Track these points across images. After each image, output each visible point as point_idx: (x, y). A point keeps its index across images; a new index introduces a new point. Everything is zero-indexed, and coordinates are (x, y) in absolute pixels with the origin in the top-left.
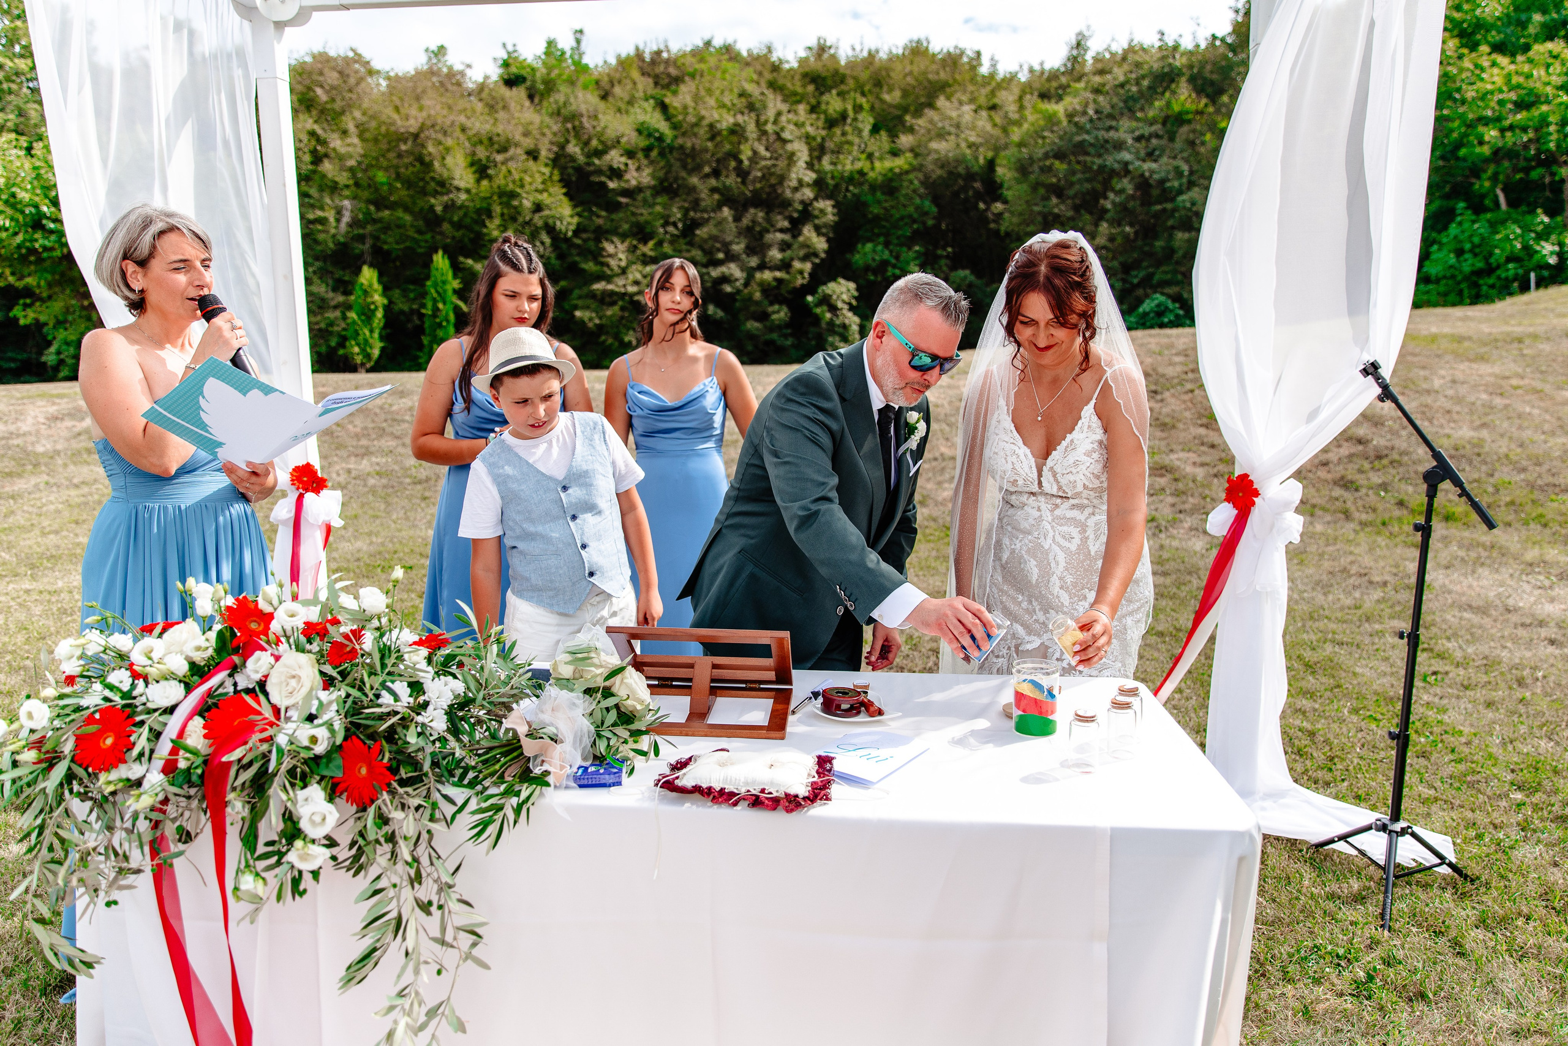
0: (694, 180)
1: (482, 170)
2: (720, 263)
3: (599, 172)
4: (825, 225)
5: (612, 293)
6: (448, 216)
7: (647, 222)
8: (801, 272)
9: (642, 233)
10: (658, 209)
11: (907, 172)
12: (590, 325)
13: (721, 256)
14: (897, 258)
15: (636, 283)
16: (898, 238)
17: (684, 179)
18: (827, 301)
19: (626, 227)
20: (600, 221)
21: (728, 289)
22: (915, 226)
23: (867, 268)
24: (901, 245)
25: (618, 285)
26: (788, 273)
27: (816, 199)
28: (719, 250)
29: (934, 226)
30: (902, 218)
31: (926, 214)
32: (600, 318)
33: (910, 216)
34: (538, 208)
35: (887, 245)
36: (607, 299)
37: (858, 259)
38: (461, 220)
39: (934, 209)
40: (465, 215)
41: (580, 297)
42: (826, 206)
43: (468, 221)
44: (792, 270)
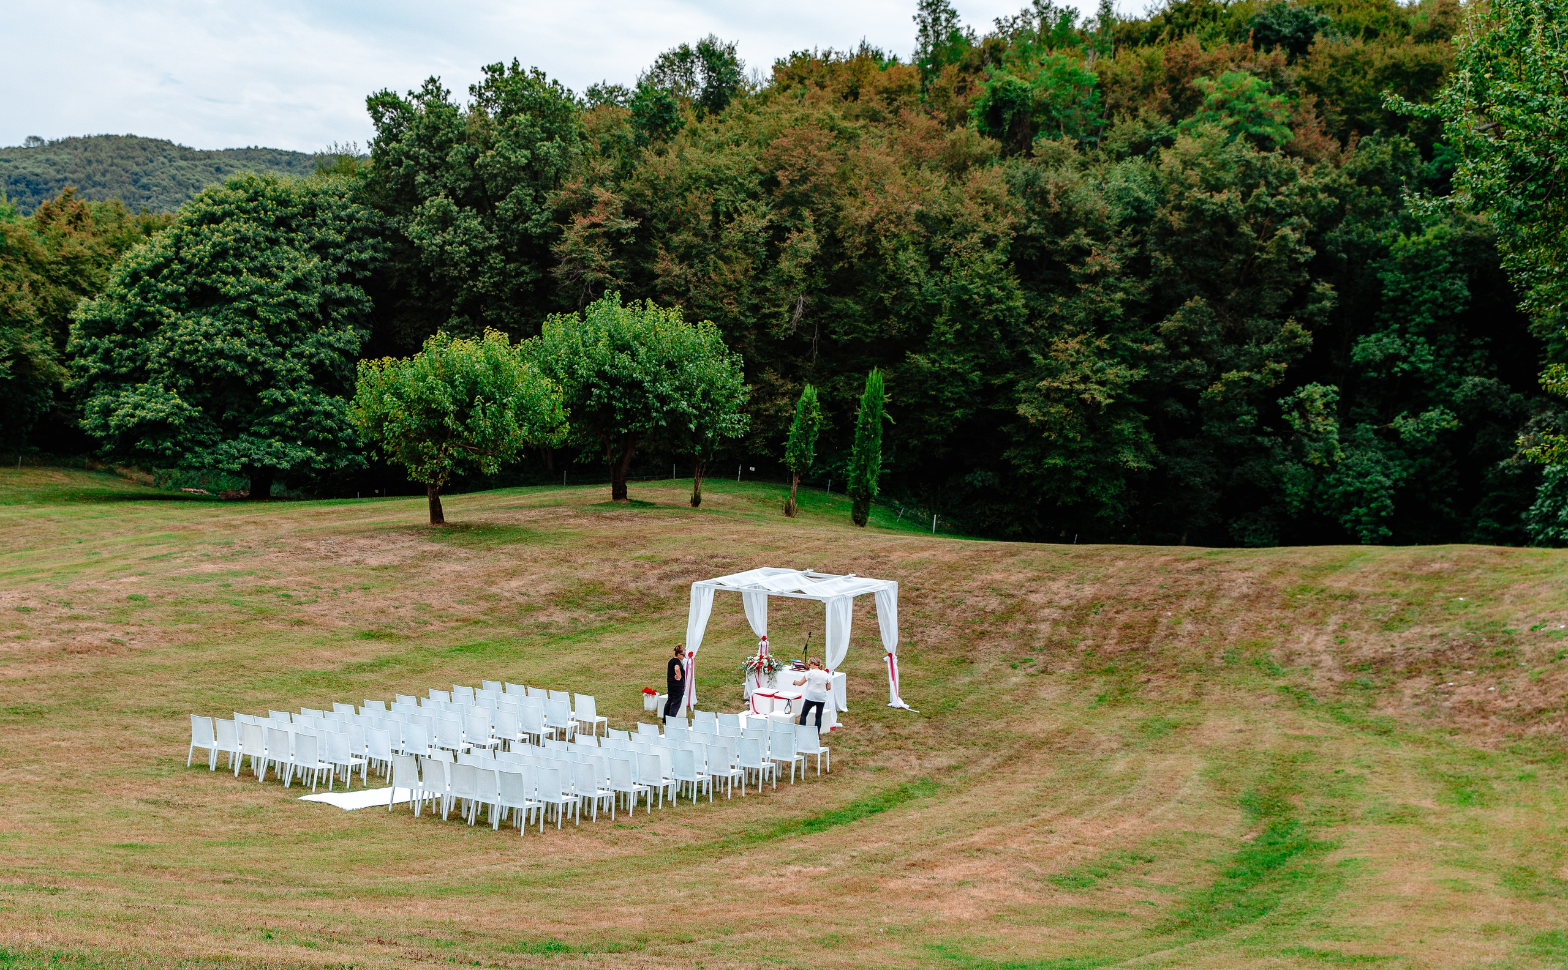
0: (1167, 262)
1: (935, 260)
2: (1185, 357)
3: (1062, 252)
4: (1322, 311)
5: (1058, 389)
6: (896, 308)
7: (1107, 310)
8: (1276, 373)
9: (1100, 323)
10: (1120, 295)
11: (1437, 248)
12: (1032, 421)
13: (1186, 349)
14: (1411, 350)
15: (1085, 379)
16: (1418, 325)
17: (1157, 259)
18: (1300, 406)
19: (1082, 315)
20: (1055, 309)
21: (1190, 385)
22: (1441, 312)
23: (1368, 364)
24: (1419, 335)
25: (1064, 381)
26: (1259, 372)
27: (1314, 279)
28: (1186, 343)
29: (1463, 311)
30: (1425, 302)
31: (1456, 297)
32: (1044, 415)
33: (1433, 301)
34: (990, 299)
35: (1401, 333)
36: (1052, 395)
37: (1358, 353)
38: (909, 313)
39: (1466, 293)
40: (913, 308)
41: (1025, 391)
42: (1323, 287)
43: (914, 313)
44: (1265, 371)
